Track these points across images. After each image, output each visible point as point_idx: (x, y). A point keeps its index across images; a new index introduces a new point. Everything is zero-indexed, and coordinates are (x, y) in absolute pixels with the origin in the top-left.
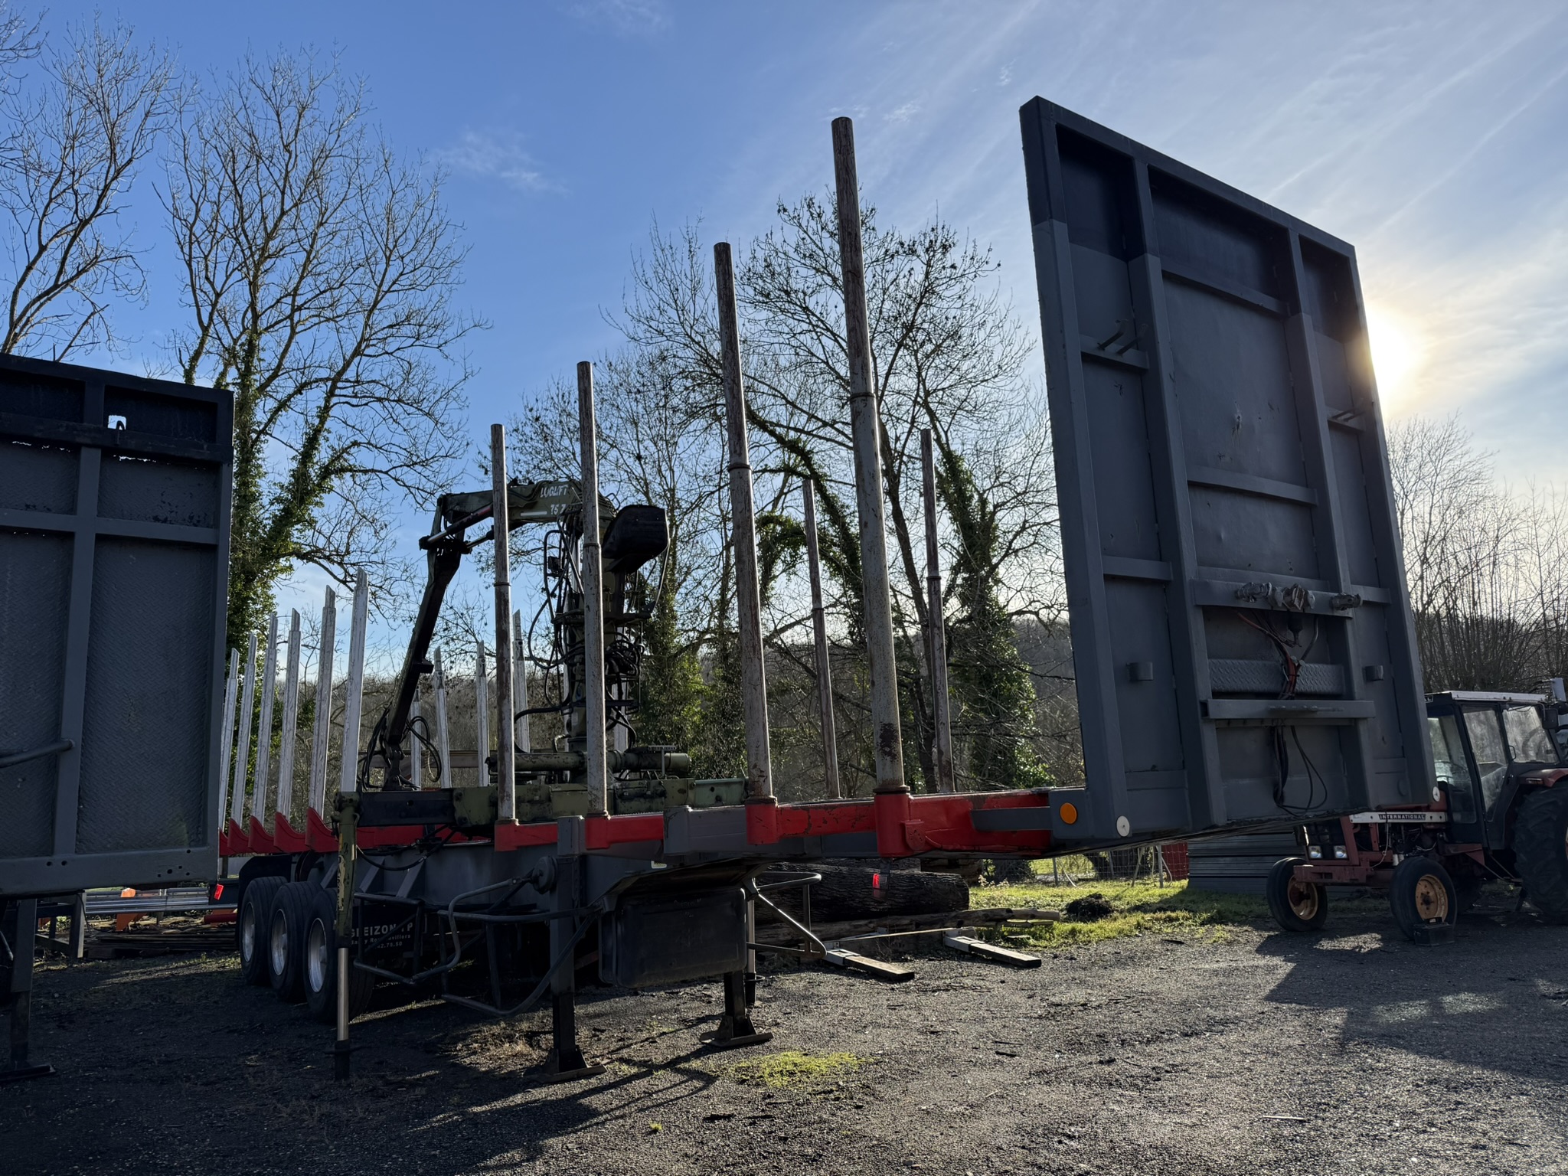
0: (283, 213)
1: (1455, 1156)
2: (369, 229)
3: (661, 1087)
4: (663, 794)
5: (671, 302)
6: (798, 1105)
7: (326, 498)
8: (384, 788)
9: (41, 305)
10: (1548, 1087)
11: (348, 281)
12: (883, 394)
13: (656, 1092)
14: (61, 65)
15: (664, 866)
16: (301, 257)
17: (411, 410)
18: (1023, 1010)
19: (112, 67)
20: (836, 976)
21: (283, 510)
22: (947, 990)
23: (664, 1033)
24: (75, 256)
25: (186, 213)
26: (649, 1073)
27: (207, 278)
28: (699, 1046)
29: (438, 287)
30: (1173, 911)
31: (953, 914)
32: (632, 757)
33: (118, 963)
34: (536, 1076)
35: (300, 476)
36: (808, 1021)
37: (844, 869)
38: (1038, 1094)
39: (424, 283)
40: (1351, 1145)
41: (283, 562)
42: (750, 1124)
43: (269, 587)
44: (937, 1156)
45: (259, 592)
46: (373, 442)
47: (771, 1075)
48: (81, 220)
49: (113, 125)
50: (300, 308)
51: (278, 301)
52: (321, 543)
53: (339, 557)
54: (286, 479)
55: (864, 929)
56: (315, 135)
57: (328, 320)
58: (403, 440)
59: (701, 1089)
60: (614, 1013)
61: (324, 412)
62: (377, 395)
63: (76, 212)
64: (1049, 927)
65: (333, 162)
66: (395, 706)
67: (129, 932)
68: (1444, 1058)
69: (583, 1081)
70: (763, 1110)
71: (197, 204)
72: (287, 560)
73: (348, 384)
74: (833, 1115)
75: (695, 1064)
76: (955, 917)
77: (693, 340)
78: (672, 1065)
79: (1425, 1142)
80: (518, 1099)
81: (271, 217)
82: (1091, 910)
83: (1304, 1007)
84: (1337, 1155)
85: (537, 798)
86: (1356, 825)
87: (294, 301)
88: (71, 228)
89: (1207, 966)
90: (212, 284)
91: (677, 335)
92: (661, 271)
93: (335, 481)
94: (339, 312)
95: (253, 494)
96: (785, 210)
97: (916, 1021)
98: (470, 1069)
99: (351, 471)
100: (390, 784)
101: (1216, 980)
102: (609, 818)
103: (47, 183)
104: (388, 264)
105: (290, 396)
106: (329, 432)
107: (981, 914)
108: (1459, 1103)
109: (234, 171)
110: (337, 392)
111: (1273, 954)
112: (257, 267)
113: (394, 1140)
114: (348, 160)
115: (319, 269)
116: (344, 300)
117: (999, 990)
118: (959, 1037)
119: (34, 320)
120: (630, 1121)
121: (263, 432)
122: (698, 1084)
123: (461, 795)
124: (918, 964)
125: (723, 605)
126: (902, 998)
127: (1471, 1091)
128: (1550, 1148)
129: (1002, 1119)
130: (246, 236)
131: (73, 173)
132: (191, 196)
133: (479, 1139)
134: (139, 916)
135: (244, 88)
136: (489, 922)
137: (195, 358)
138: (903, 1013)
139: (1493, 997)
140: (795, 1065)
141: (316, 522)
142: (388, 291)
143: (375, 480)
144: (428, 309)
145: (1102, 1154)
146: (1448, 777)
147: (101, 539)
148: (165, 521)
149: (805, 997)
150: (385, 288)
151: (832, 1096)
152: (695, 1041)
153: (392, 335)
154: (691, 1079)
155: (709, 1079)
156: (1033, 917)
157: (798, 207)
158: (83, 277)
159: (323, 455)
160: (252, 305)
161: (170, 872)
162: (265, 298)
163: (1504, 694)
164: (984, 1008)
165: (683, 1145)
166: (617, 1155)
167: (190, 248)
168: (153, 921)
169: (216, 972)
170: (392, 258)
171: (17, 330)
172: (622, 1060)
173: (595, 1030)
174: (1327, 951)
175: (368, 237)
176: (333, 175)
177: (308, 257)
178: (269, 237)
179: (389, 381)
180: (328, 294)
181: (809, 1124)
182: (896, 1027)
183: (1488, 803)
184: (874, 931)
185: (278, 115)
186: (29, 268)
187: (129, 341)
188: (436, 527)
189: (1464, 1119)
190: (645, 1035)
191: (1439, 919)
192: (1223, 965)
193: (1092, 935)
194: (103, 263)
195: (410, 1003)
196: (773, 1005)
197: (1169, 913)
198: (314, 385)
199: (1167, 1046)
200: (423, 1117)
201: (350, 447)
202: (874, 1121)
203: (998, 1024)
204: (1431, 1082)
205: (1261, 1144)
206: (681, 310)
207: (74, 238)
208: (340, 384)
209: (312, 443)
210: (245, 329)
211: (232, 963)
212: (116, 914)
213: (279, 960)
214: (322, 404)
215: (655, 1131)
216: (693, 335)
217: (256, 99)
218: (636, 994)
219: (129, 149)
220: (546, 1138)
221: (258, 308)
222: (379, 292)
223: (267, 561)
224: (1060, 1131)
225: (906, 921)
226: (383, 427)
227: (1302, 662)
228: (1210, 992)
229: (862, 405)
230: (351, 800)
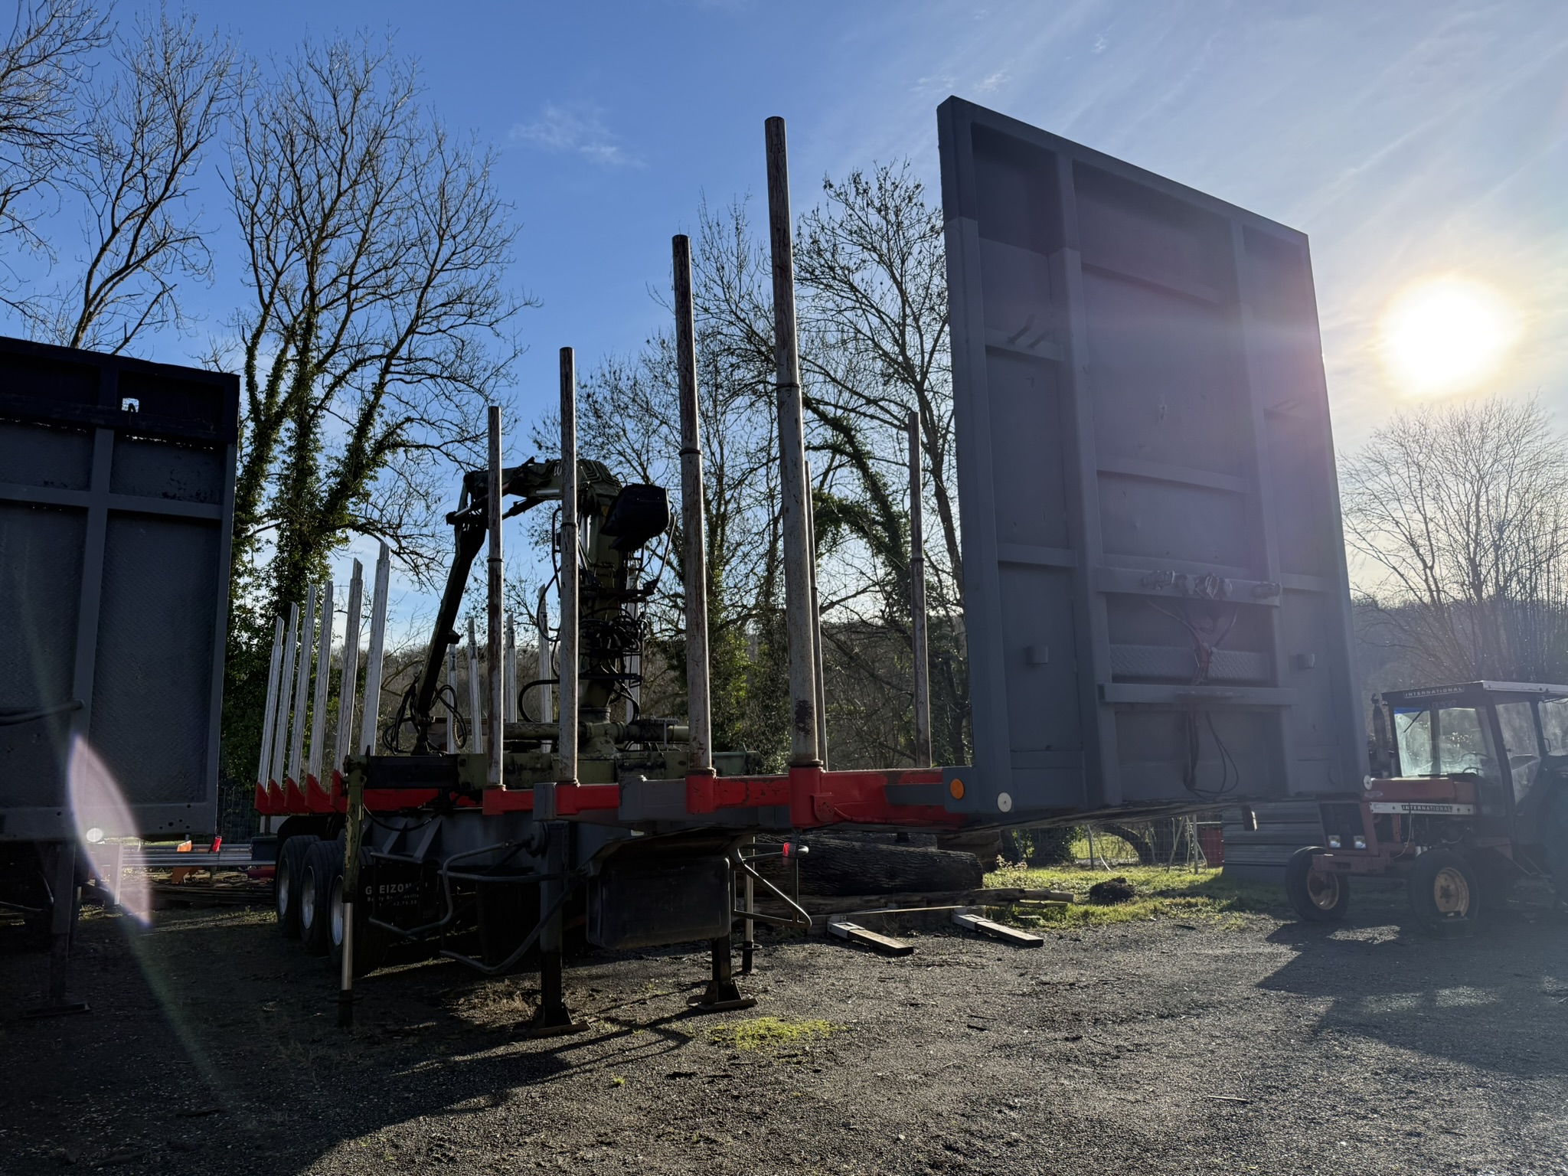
0: (340, 195)
1: (1386, 1141)
2: (422, 208)
3: (636, 1045)
4: (663, 765)
5: (717, 279)
6: (760, 1066)
7: (383, 473)
8: (413, 753)
9: (114, 285)
10: (1508, 1080)
11: (402, 260)
12: (927, 372)
13: (630, 1049)
14: (130, 54)
15: (642, 834)
16: (357, 237)
17: (463, 386)
18: (1010, 987)
19: (178, 55)
20: (838, 948)
21: (338, 484)
22: (941, 966)
23: (657, 996)
24: (146, 237)
25: (248, 194)
26: (629, 1032)
27: (269, 258)
28: (685, 1009)
29: (488, 266)
30: (1193, 897)
31: (965, 892)
32: (635, 730)
33: (168, 913)
34: (524, 1030)
35: (355, 449)
36: (797, 989)
37: (857, 844)
38: (999, 1067)
39: (476, 262)
40: (1284, 1127)
41: (339, 533)
42: (709, 1082)
43: (325, 558)
44: (877, 1119)
45: (316, 562)
46: (425, 417)
47: (743, 1038)
48: (150, 203)
49: (179, 112)
50: (356, 287)
51: (335, 281)
52: (376, 515)
53: (392, 529)
54: (342, 454)
55: (875, 904)
56: (370, 116)
57: (384, 297)
58: (455, 416)
59: (673, 1049)
60: (616, 976)
61: (379, 389)
62: (429, 372)
63: (146, 196)
64: (1063, 909)
65: (388, 144)
66: (424, 674)
67: (184, 885)
68: (1414, 1048)
69: (566, 1037)
70: (725, 1070)
71: (258, 186)
72: (343, 532)
73: (402, 362)
74: (790, 1077)
75: (675, 1026)
76: (967, 895)
77: (738, 318)
78: (653, 1026)
79: (1362, 1128)
80: (501, 1050)
81: (328, 198)
82: (1111, 893)
83: (1292, 994)
84: (1267, 1136)
85: (539, 766)
86: (1377, 815)
87: (350, 279)
88: (142, 210)
89: (1210, 952)
90: (273, 263)
91: (723, 312)
92: (707, 248)
93: (388, 456)
94: (394, 291)
95: (310, 467)
96: (831, 186)
97: (901, 994)
98: (467, 1022)
99: (404, 445)
100: (419, 749)
101: (1213, 966)
102: (579, 785)
103: (118, 168)
104: (441, 244)
105: (346, 373)
106: (384, 408)
107: (993, 894)
108: (1411, 1092)
109: (292, 153)
110: (392, 369)
111: (1282, 942)
112: (315, 246)
113: (375, 1083)
114: (402, 141)
115: (373, 248)
116: (397, 279)
117: (993, 967)
118: (937, 1010)
119: (108, 299)
120: (596, 1075)
121: (321, 407)
122: (671, 1043)
123: (464, 760)
124: (923, 939)
125: (769, 581)
126: (896, 971)
127: (1429, 1081)
128: (1486, 1139)
129: (952, 1088)
130: (304, 217)
131: (143, 158)
132: (253, 178)
133: (452, 1085)
134: (194, 870)
135: (302, 72)
136: (478, 881)
137: (256, 337)
138: (891, 985)
139: (1490, 993)
140: (769, 1029)
141: (370, 495)
142: (441, 270)
143: (427, 455)
144: (481, 287)
145: (1036, 1125)
146: (1477, 769)
147: (114, 515)
148: (174, 497)
149: (802, 967)
150: (438, 266)
151: (795, 1060)
152: (683, 1003)
153: (445, 314)
154: (666, 1039)
155: (682, 1039)
156: (1046, 898)
157: (846, 184)
158: (153, 258)
159: (377, 430)
160: (310, 287)
161: (171, 824)
162: (323, 277)
163: (1541, 685)
164: (972, 983)
165: (640, 1099)
166: (575, 1105)
167: (252, 229)
168: (207, 875)
169: (258, 924)
170: (446, 237)
171: (92, 309)
172: (608, 1019)
173: (593, 990)
174: (1339, 941)
175: (421, 215)
176: (388, 155)
177: (364, 236)
178: (326, 217)
179: (442, 358)
180: (383, 273)
181: (763, 1085)
182: (880, 998)
183: (1518, 796)
184: (886, 906)
185: (335, 99)
186: (103, 250)
187: (195, 320)
188: (463, 502)
189: (1410, 1107)
190: (638, 997)
191: (1458, 913)
192: (1227, 951)
193: (1105, 918)
194: (172, 244)
195: (427, 959)
196: (768, 973)
197: (1188, 899)
198: (368, 363)
199: (1138, 1027)
200: (407, 1063)
201: (403, 423)
202: (827, 1084)
203: (979, 999)
204: (1390, 1071)
205: (1195, 1122)
206: (727, 287)
207: (144, 220)
208: (394, 362)
209: (366, 419)
210: (304, 307)
211: (271, 917)
212: (171, 867)
213: (308, 913)
214: (377, 380)
215: (618, 1085)
216: (739, 313)
217: (313, 81)
218: (641, 958)
219: (195, 133)
220: (514, 1087)
221: (316, 287)
222: (432, 271)
223: (323, 532)
224: (1004, 1101)
225: (917, 898)
226: (435, 403)
227: (1214, 650)
228: (1204, 977)
229: (786, 395)
230: (359, 763)
